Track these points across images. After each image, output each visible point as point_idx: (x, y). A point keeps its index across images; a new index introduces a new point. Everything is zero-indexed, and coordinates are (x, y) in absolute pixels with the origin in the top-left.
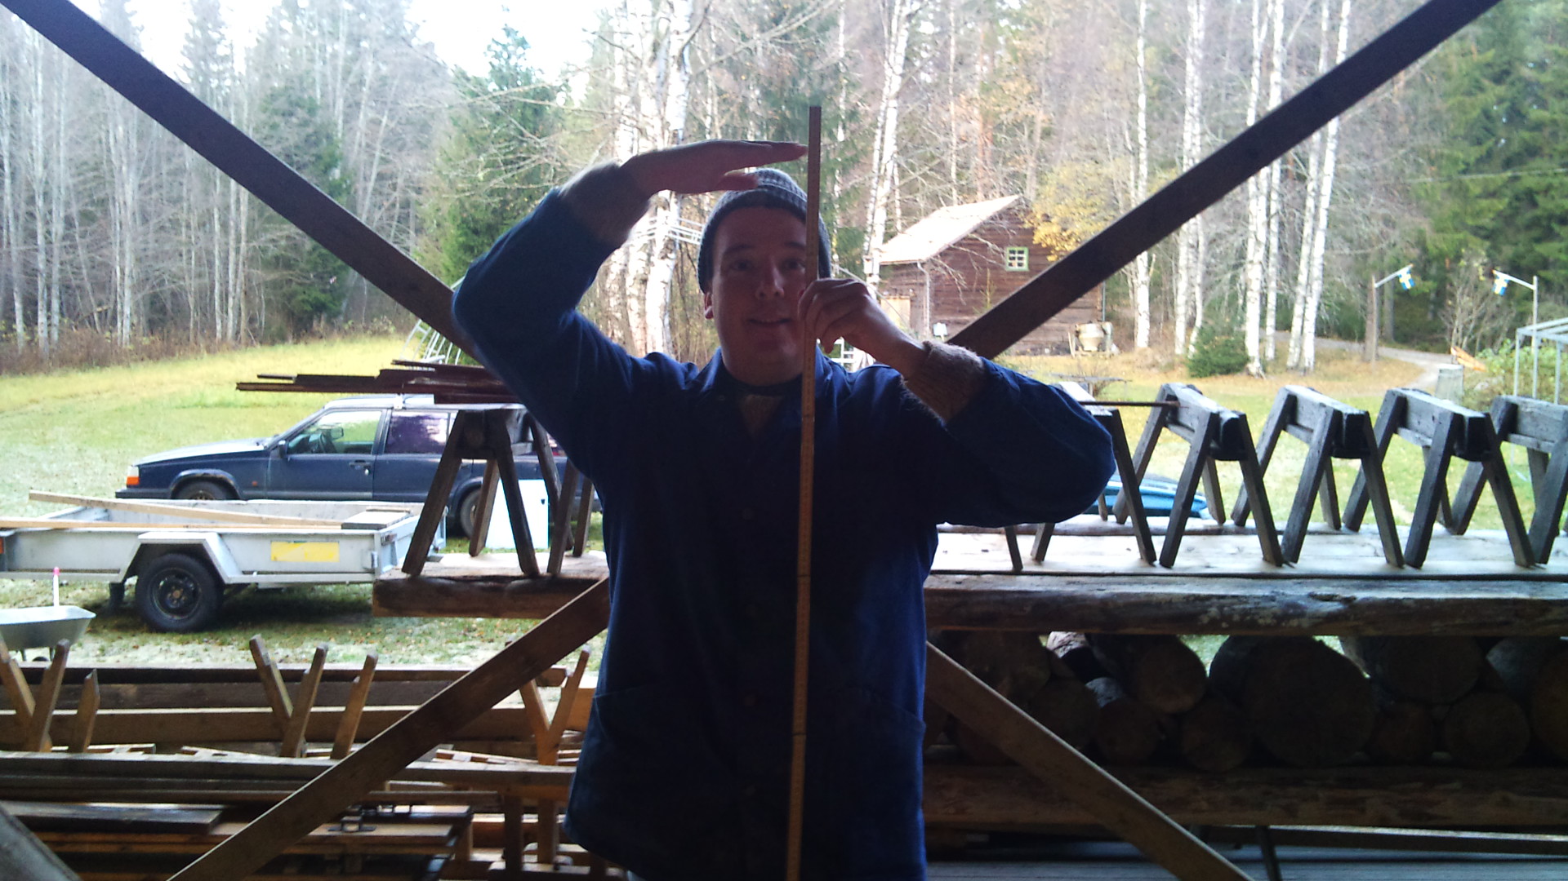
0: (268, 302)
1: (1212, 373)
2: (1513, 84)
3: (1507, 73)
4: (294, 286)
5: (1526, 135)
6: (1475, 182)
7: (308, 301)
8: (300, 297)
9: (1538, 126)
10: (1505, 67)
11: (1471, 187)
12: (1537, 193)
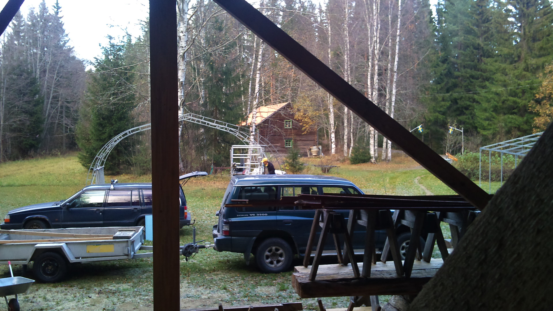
0: (12, 144)
1: (359, 163)
2: (448, 63)
3: (446, 60)
4: (22, 138)
5: (453, 80)
6: (440, 96)
7: (27, 144)
8: (24, 143)
9: (457, 77)
10: (446, 58)
11: (438, 98)
12: (458, 99)
